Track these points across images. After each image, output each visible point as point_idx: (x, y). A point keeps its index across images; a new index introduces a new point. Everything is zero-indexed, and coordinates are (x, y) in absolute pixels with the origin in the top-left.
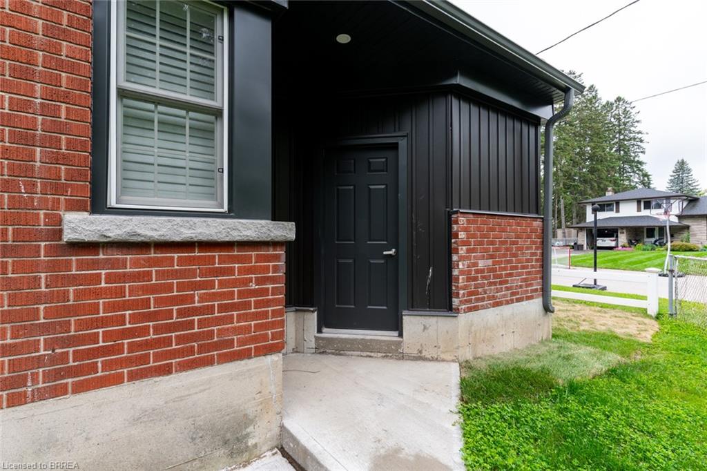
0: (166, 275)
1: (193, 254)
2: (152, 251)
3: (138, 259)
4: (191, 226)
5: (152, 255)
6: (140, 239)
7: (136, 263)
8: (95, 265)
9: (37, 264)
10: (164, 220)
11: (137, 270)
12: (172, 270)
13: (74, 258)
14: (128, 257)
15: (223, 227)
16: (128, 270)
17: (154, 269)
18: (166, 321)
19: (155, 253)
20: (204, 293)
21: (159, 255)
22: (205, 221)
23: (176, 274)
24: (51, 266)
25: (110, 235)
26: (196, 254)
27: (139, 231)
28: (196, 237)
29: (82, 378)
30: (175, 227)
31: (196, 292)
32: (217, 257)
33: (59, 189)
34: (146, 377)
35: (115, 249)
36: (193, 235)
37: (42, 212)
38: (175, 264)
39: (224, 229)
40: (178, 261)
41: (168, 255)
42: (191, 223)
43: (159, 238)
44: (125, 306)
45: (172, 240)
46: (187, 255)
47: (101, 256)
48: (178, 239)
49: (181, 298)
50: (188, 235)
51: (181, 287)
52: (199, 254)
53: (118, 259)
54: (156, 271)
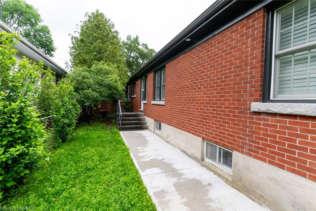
0: (283, 127)
1: (297, 121)
2: (278, 117)
3: (273, 119)
4: (292, 107)
5: (278, 118)
6: (271, 112)
7: (272, 121)
8: (260, 119)
9: (246, 117)
10: (280, 105)
11: (272, 123)
12: (286, 126)
13: (255, 116)
14: (270, 118)
15: (310, 108)
16: (269, 123)
17: (278, 124)
18: (283, 147)
19: (279, 118)
20: (302, 140)
21: (281, 119)
22: (300, 105)
23: (288, 128)
24: (250, 118)
25: (261, 110)
26: (298, 120)
27: (270, 109)
28: (294, 112)
29: (256, 154)
30: (284, 108)
31: (297, 139)
32: (310, 123)
33: (252, 95)
34: (274, 165)
35: (265, 115)
36: (292, 112)
37: (248, 102)
38: (288, 124)
39: (311, 109)
40: (288, 122)
41: (284, 119)
42: (292, 106)
43: (277, 112)
44: (268, 136)
45: (283, 113)
46: (293, 120)
47: (262, 117)
48: (286, 113)
49: (289, 139)
50: (290, 111)
51: (289, 134)
52: (300, 121)
53: (266, 118)
54: (279, 125)
